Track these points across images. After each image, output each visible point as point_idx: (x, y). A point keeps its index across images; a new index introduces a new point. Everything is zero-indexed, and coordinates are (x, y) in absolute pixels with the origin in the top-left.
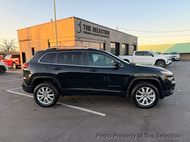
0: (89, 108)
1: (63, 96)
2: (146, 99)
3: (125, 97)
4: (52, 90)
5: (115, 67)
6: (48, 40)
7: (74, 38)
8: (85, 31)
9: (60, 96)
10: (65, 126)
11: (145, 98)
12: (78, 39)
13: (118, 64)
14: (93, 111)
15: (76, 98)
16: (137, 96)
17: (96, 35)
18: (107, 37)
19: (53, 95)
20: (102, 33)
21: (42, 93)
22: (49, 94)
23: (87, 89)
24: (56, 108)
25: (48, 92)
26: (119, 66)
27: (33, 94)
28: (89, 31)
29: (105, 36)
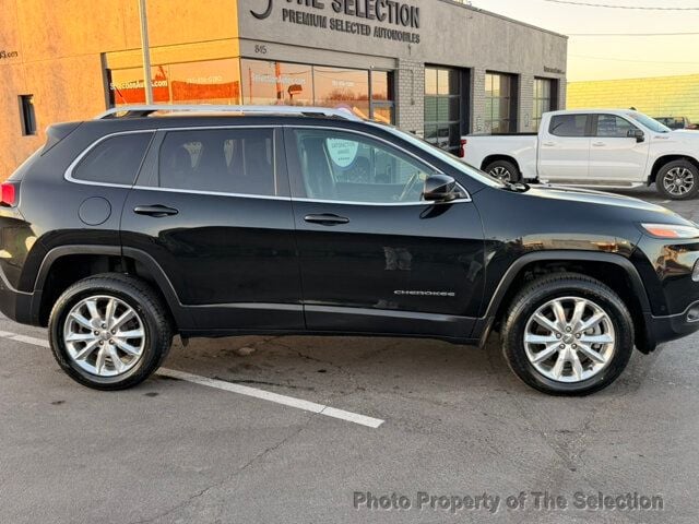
0: (310, 392)
1: (185, 337)
2: (574, 352)
3: (476, 344)
4: (135, 308)
5: (432, 202)
6: (103, 54)
7: (235, 48)
8: (293, 6)
9: (171, 339)
10: (198, 470)
11: (568, 347)
12: (257, 49)
13: (443, 189)
14: (328, 405)
15: (248, 351)
16: (529, 338)
17: (349, 28)
18: (405, 37)
19: (140, 333)
20: (380, 19)
21: (89, 324)
22: (122, 330)
23: (299, 308)
24: (154, 395)
25: (116, 321)
26: (448, 199)
27: (45, 331)
28: (310, 10)
29: (394, 35)
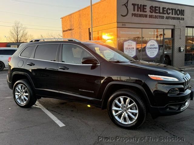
4: (27, 88)
6: (89, 29)
7: (115, 25)
8: (136, 12)
12: (123, 25)
14: (59, 119)
16: (114, 108)
17: (156, 17)
18: (178, 19)
19: (28, 94)
20: (168, 14)
23: (58, 92)
25: (24, 91)
28: (142, 13)
29: (174, 18)
